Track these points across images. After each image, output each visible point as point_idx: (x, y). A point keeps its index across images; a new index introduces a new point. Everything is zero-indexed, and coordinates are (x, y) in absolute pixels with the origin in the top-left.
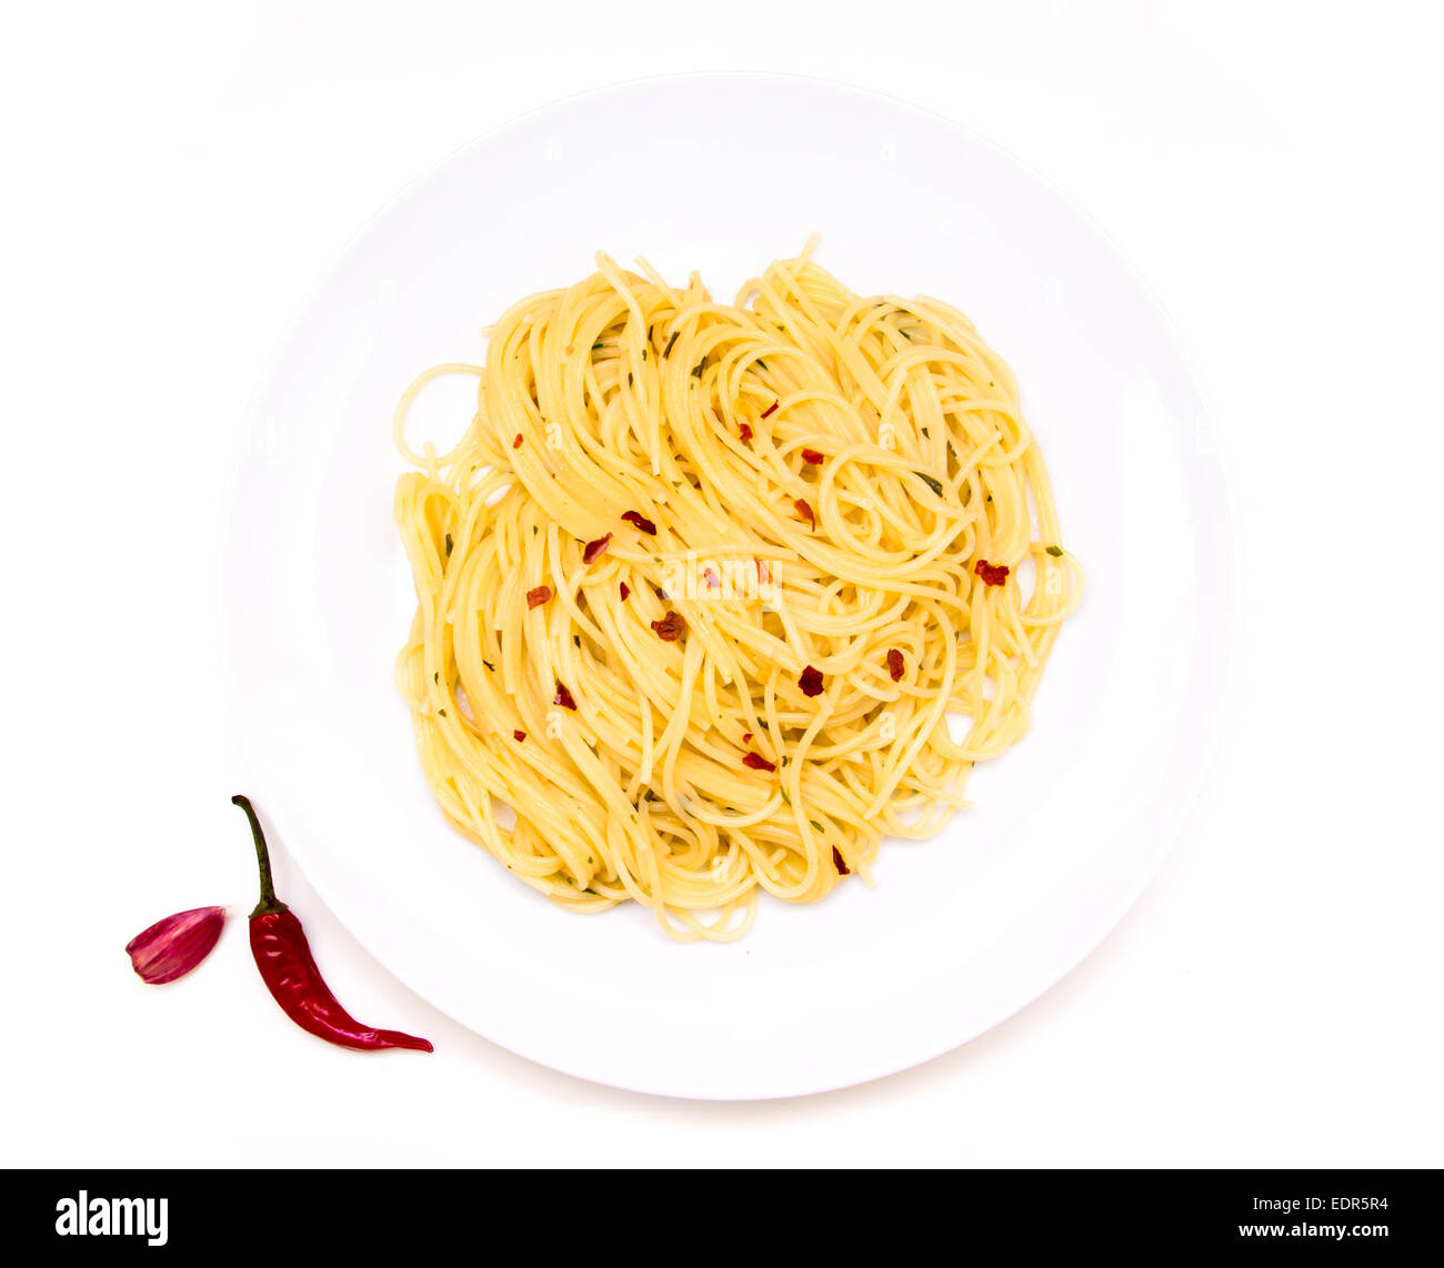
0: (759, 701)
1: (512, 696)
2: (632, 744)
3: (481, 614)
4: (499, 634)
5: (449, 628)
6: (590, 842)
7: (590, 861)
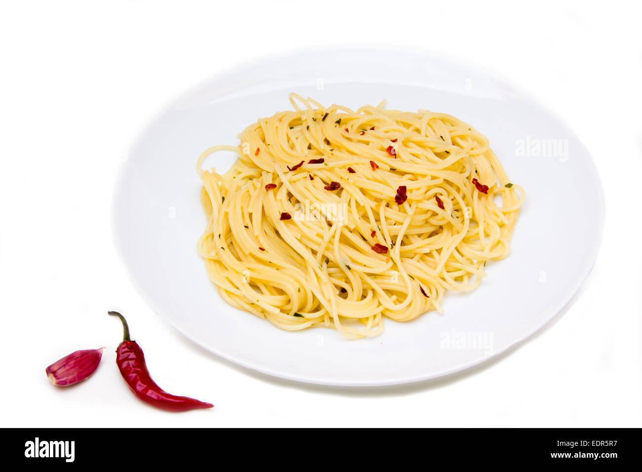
0: (378, 220)
1: (257, 237)
2: (318, 235)
3: (242, 208)
4: (250, 215)
5: (226, 214)
6: (298, 282)
7: (299, 291)
